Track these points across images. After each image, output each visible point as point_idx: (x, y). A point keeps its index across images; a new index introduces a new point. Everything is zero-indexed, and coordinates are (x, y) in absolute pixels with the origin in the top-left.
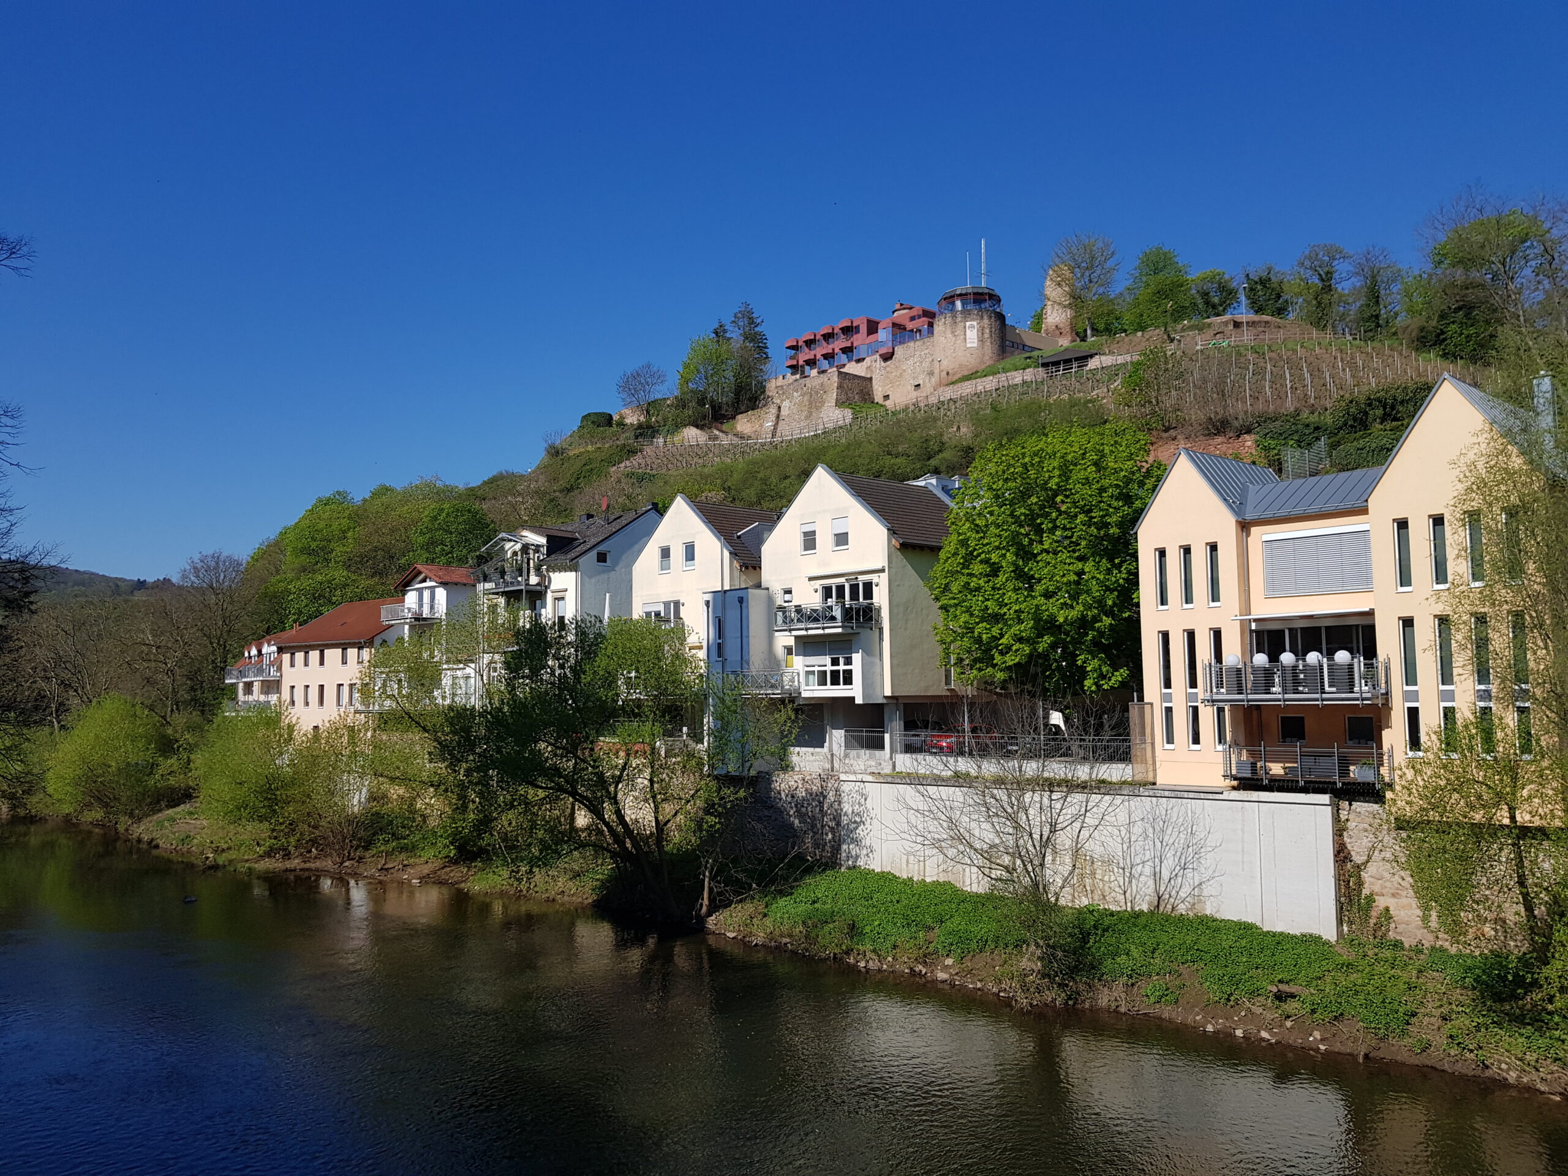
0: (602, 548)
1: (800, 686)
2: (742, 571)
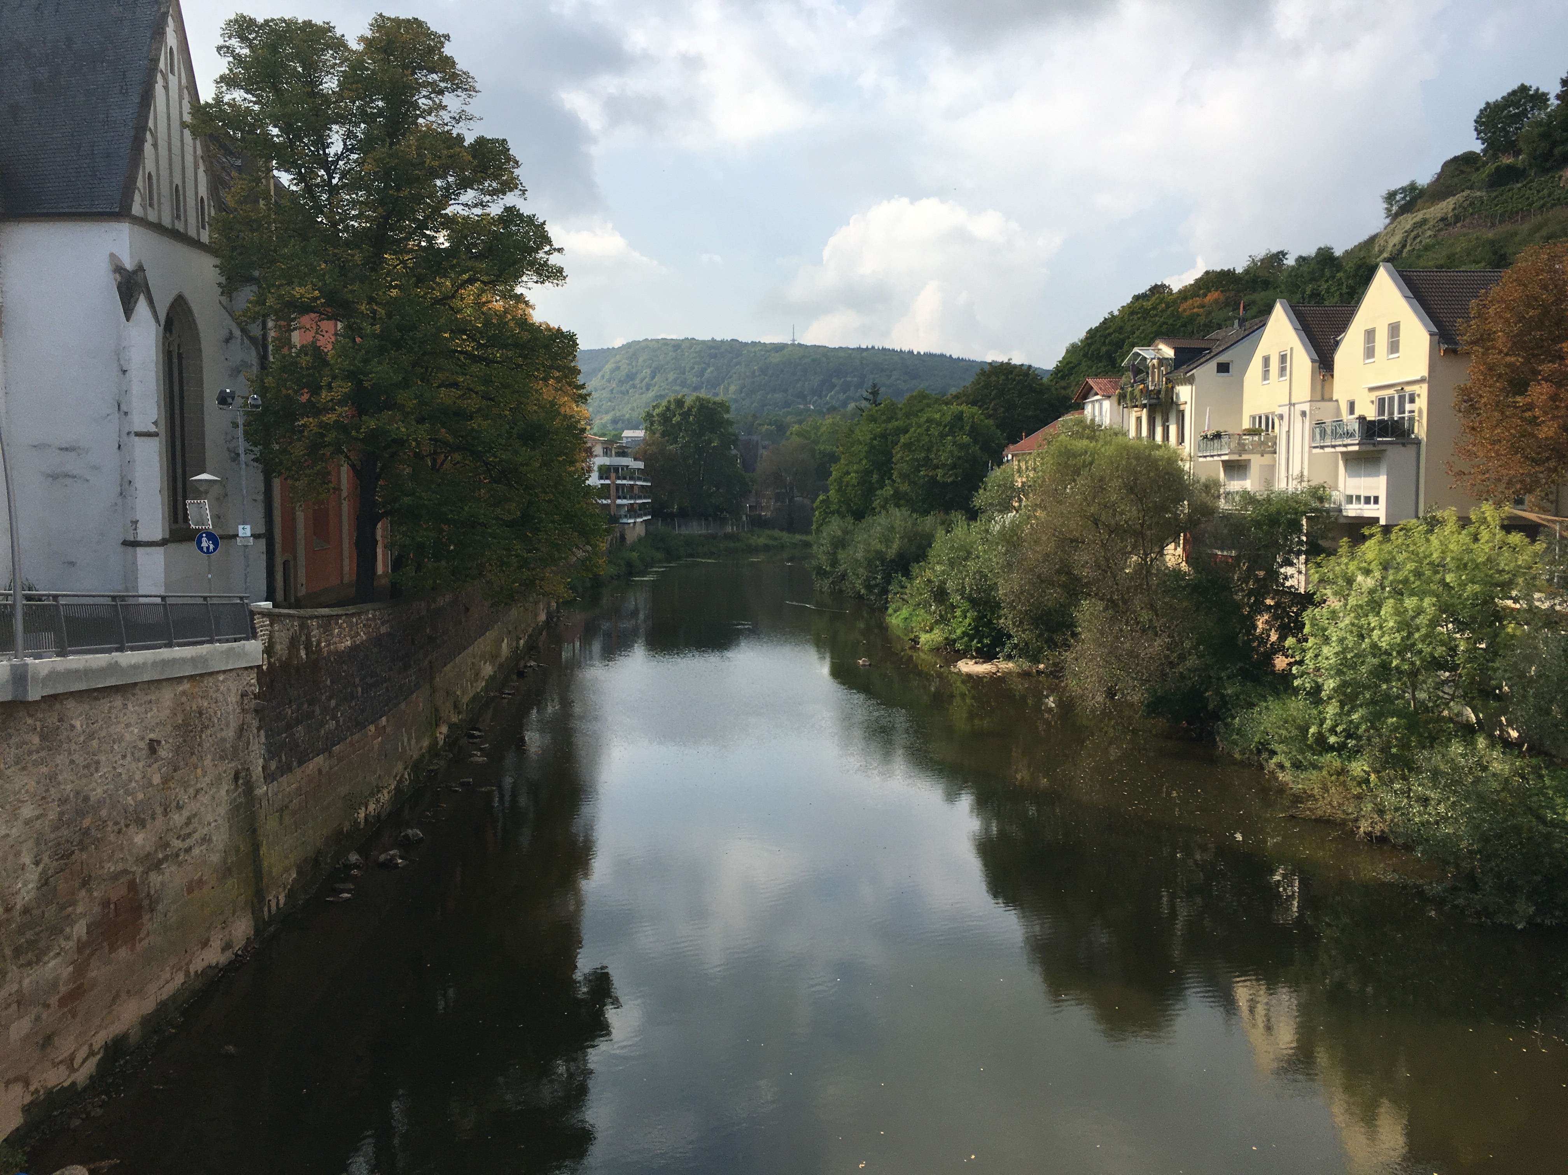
0: (1222, 359)
1: (1340, 505)
2: (1324, 380)
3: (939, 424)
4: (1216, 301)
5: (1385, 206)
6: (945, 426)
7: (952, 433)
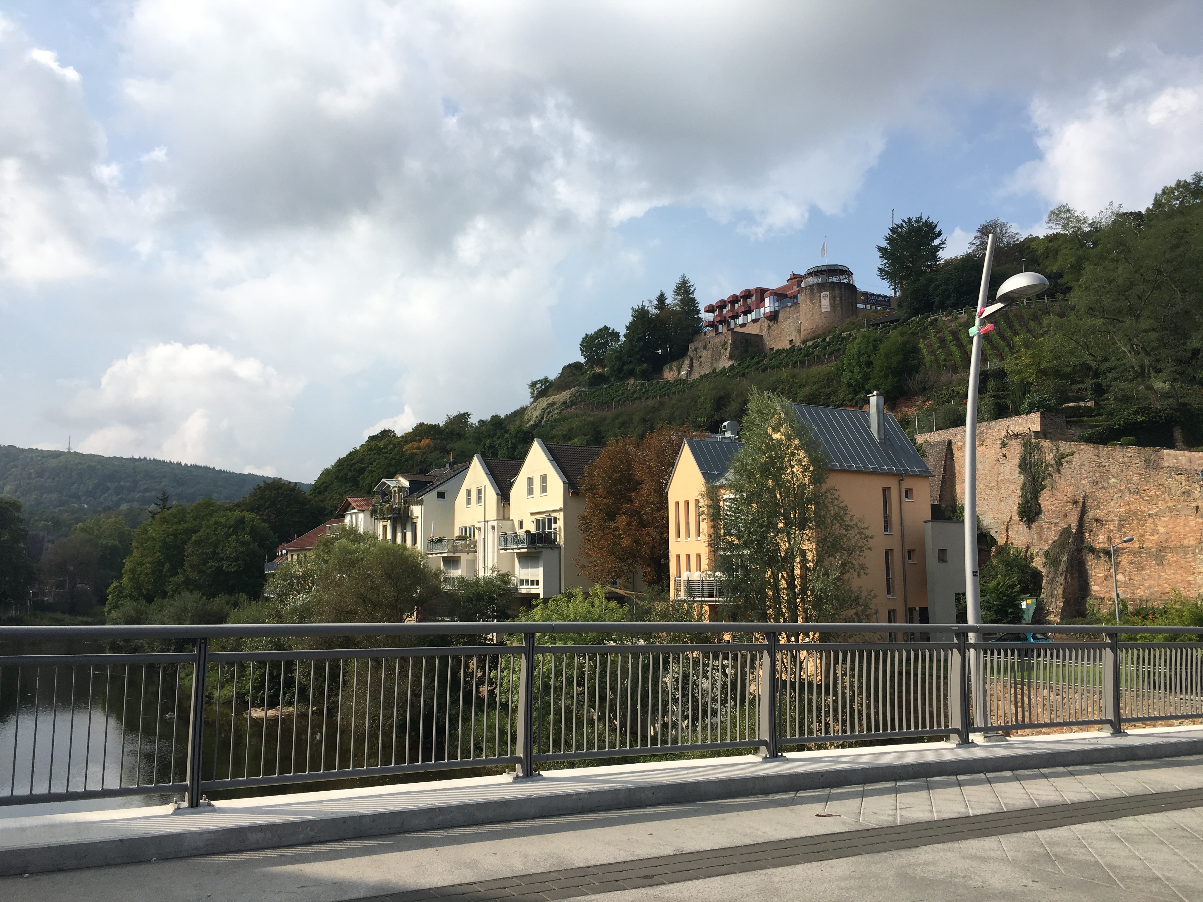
0: (441, 489)
1: (517, 586)
2: (504, 507)
3: (224, 526)
4: (428, 445)
5: (530, 390)
6: (230, 527)
7: (235, 532)
